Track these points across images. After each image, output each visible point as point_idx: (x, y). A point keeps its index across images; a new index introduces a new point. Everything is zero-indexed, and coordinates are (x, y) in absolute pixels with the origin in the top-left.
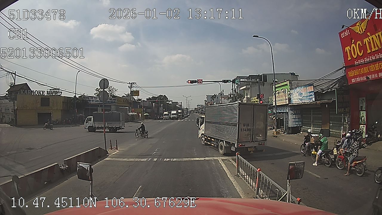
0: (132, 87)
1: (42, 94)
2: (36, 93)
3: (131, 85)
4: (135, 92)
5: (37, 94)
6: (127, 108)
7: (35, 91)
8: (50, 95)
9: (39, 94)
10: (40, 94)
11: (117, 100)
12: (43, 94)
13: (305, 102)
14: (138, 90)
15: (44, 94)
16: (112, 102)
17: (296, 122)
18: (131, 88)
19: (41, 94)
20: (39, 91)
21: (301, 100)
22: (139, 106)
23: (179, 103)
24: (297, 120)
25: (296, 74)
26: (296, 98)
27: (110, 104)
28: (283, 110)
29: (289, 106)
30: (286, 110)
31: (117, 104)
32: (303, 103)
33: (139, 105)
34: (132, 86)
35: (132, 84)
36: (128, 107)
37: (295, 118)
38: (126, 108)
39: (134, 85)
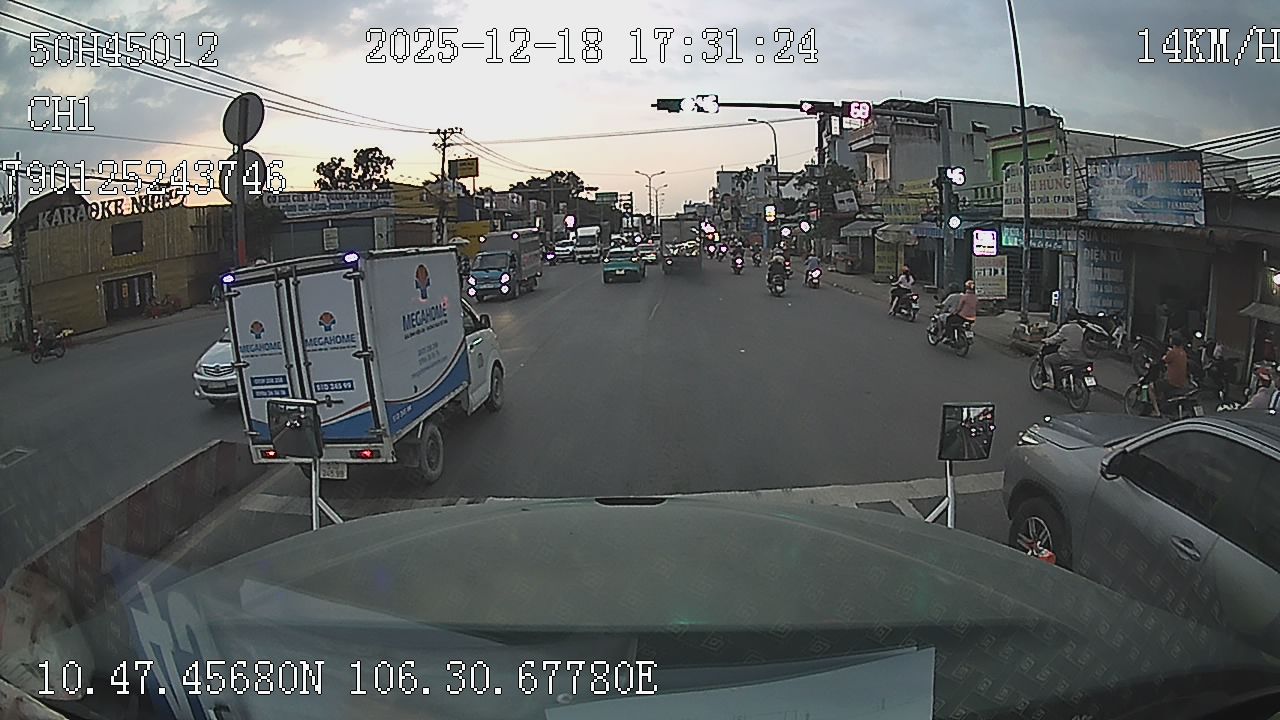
0: (449, 145)
1: (116, 211)
2: (94, 213)
3: (444, 140)
4: (464, 164)
5: (97, 213)
6: (431, 224)
8: (143, 209)
9: (103, 213)
10: (107, 215)
11: (396, 197)
12: (119, 211)
13: (1156, 224)
14: (473, 156)
15: (122, 211)
16: (375, 207)
17: (1105, 295)
18: (443, 150)
19: (109, 213)
20: (103, 203)
21: (1138, 210)
22: (478, 215)
23: (624, 198)
24: (1107, 291)
26: (1115, 198)
27: (366, 214)
28: (1052, 241)
29: (1081, 227)
30: (1064, 243)
31: (394, 211)
32: (1147, 226)
33: (477, 211)
34: (448, 142)
35: (448, 135)
36: (435, 220)
37: (1101, 279)
38: (429, 221)
39: (453, 139)
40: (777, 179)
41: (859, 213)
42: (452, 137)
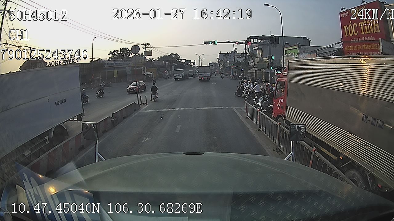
3: (145, 46)
4: (149, 52)
5: (54, 64)
6: (142, 69)
7: (52, 62)
8: (67, 63)
10: (57, 65)
14: (151, 50)
15: (61, 64)
18: (145, 49)
22: (152, 66)
23: (193, 62)
25: (308, 38)
27: (126, 66)
38: (141, 68)
40: (236, 56)
41: (254, 66)
42: (147, 46)
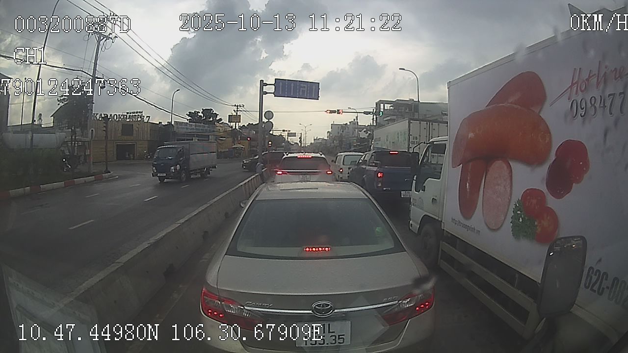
0: (239, 111)
2: (115, 118)
3: (237, 108)
5: (117, 119)
7: (114, 115)
10: (120, 120)
16: (210, 130)
18: (236, 112)
20: (119, 115)
27: (209, 134)
31: (216, 133)
39: (240, 109)
40: (358, 128)
